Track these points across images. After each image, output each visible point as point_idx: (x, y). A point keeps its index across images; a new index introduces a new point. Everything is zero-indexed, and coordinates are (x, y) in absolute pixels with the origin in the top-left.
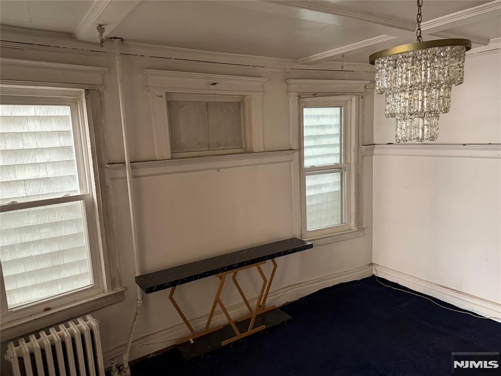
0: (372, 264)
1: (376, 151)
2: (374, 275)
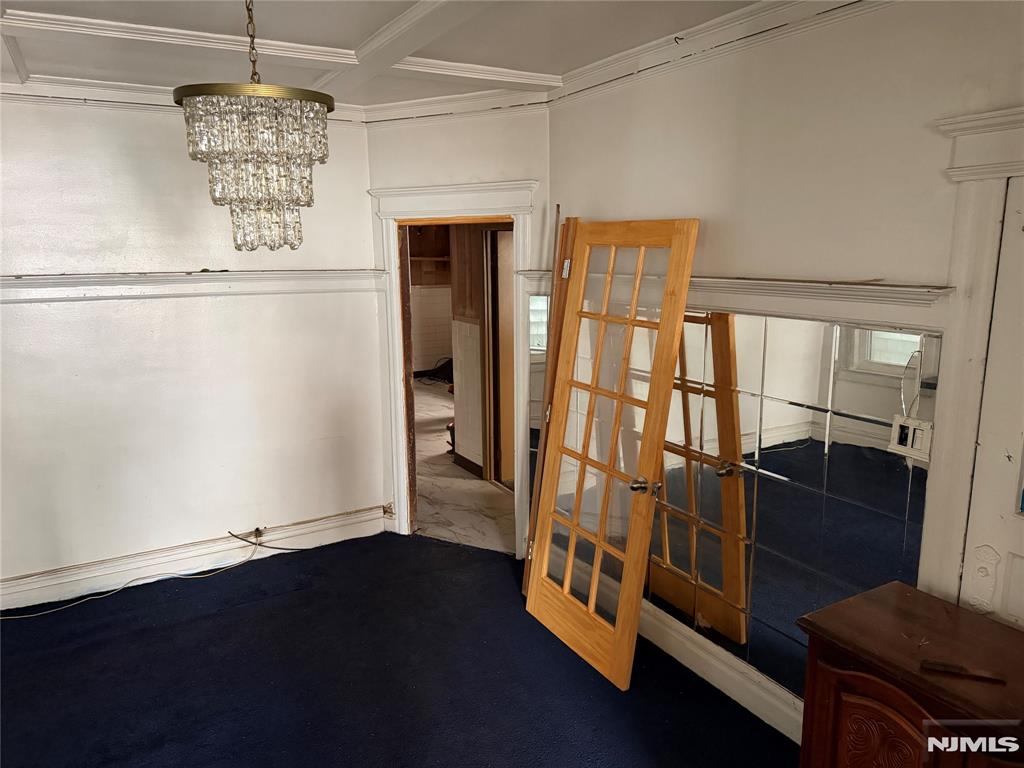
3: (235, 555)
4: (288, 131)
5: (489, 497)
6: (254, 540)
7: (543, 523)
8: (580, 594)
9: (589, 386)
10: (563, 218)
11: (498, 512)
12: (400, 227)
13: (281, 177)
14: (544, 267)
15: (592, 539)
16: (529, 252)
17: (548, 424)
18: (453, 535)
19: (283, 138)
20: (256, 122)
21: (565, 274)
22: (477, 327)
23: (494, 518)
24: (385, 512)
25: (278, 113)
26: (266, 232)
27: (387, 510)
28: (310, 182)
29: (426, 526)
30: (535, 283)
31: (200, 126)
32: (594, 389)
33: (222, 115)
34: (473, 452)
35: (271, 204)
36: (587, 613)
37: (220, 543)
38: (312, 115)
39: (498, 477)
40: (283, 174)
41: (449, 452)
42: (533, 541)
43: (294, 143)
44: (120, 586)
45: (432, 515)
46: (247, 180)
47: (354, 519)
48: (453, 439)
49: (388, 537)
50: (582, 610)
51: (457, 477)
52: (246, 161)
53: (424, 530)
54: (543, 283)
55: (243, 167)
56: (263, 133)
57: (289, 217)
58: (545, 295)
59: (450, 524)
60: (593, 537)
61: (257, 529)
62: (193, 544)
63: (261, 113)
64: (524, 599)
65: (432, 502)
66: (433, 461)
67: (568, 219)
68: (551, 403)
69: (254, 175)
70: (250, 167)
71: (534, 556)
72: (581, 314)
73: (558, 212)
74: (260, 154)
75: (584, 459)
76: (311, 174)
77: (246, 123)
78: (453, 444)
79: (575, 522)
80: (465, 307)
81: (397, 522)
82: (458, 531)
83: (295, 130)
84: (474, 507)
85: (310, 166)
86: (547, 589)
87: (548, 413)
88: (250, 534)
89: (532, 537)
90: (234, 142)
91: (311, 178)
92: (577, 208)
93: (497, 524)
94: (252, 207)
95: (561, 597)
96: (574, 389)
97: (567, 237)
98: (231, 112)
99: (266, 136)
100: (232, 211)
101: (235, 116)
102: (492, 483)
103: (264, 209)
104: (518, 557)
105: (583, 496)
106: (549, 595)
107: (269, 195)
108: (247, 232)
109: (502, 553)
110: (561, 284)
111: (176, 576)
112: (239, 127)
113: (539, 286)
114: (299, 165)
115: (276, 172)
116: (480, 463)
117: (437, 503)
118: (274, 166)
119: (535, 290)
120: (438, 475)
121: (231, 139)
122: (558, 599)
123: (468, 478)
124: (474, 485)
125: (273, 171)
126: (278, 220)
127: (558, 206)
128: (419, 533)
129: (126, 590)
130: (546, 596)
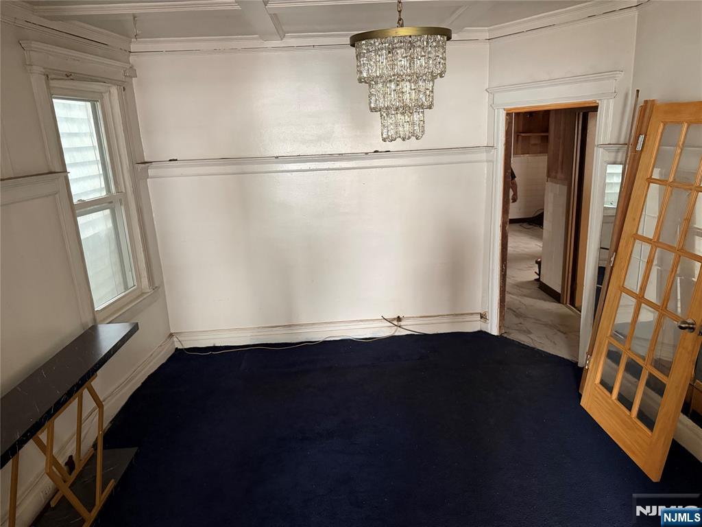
0: (171, 335)
1: (151, 172)
2: (177, 348)
3: (384, 331)
4: (417, 58)
5: (563, 317)
6: (396, 323)
7: (600, 343)
8: (626, 401)
9: (651, 240)
10: (641, 102)
11: (569, 329)
12: (508, 114)
13: (411, 90)
14: (622, 141)
15: (640, 362)
16: (610, 129)
17: (612, 267)
18: (531, 341)
19: (414, 63)
20: (397, 53)
21: (639, 147)
22: (565, 188)
23: (565, 333)
24: (481, 317)
25: (412, 45)
26: (401, 129)
27: (483, 317)
28: (432, 92)
29: (511, 331)
30: (613, 154)
31: (364, 60)
32: (655, 243)
33: (376, 51)
34: (554, 281)
35: (405, 109)
36: (630, 417)
37: (376, 322)
38: (435, 44)
39: (572, 302)
40: (413, 88)
41: (536, 280)
42: (591, 356)
43: (421, 66)
44: (321, 340)
45: (516, 324)
46: (390, 94)
47: (460, 319)
48: (540, 271)
49: (482, 335)
50: (626, 415)
51: (539, 299)
52: (390, 81)
53: (509, 334)
54: (620, 155)
55: (388, 85)
56: (401, 61)
57: (416, 117)
58: (621, 164)
59: (530, 332)
60: (641, 361)
61: (399, 317)
62: (361, 321)
63: (401, 48)
64: (580, 396)
65: (518, 315)
66: (521, 285)
67: (646, 102)
68: (616, 251)
69: (395, 90)
70: (393, 86)
71: (590, 366)
72: (650, 180)
73: (638, 96)
74: (399, 75)
75: (641, 299)
76: (433, 86)
77: (390, 55)
78: (539, 275)
79: (627, 346)
80: (557, 172)
81: (489, 325)
82: (536, 339)
83: (422, 56)
84: (550, 323)
85: (433, 80)
86: (598, 392)
87: (612, 259)
88: (394, 319)
89: (590, 353)
90: (383, 69)
91: (433, 89)
92: (655, 92)
93: (566, 338)
94: (393, 112)
95: (610, 401)
96: (637, 241)
97: (644, 116)
98: (382, 49)
99: (403, 62)
100: (381, 115)
101: (384, 51)
102: (567, 307)
103: (401, 113)
104: (580, 365)
105: (636, 326)
106: (600, 398)
107: (403, 103)
108: (389, 129)
109: (568, 360)
110: (635, 156)
111: (351, 338)
112: (386, 58)
113: (616, 157)
114: (425, 80)
115: (409, 87)
116: (558, 290)
117: (521, 316)
118: (408, 83)
119: (612, 160)
120: (525, 296)
121: (381, 67)
122: (607, 402)
123: (549, 301)
124: (552, 306)
125: (406, 86)
126: (409, 120)
127: (638, 91)
128: (505, 335)
129: (325, 342)
130: (597, 398)
